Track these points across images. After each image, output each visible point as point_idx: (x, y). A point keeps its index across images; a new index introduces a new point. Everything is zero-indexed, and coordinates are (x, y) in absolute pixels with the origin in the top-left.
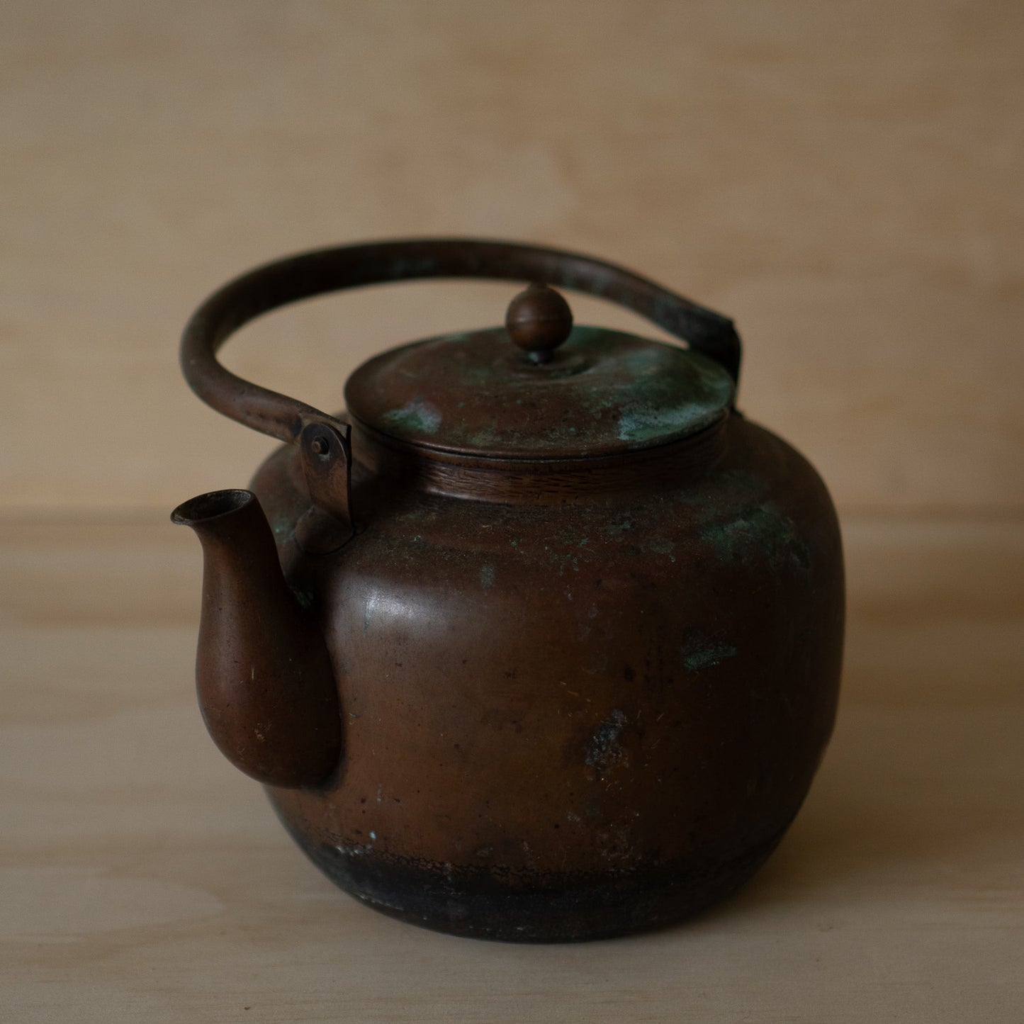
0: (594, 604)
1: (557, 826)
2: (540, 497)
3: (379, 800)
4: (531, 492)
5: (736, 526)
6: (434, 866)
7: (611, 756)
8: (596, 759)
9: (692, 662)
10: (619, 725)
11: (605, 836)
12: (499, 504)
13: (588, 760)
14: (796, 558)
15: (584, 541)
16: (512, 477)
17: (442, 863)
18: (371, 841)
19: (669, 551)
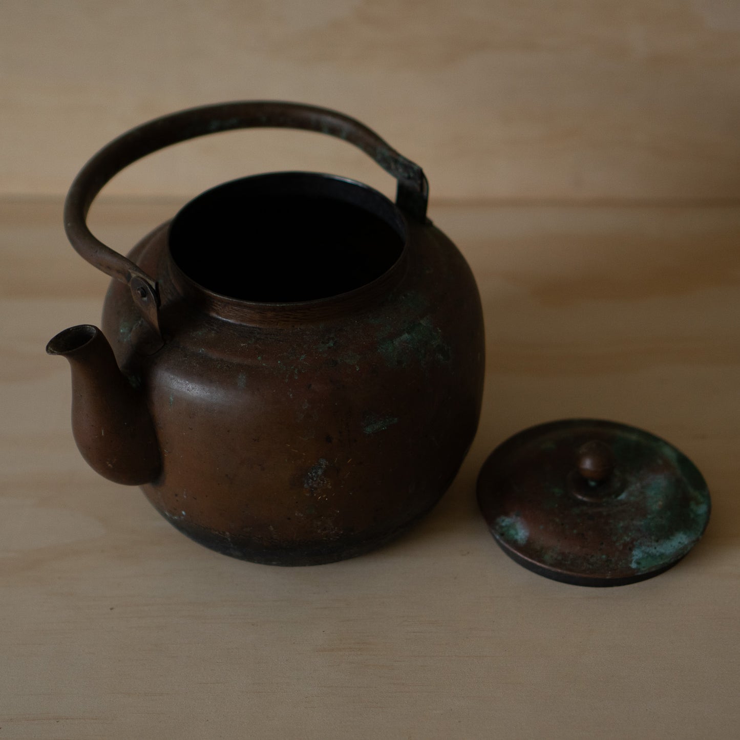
0: (306, 400)
1: (289, 519)
2: (279, 324)
3: (185, 497)
4: (272, 321)
5: (402, 339)
6: (220, 533)
7: (319, 483)
8: (310, 485)
9: (369, 430)
10: (324, 466)
11: (319, 523)
12: (253, 327)
13: (305, 485)
14: (440, 357)
15: (303, 357)
16: (261, 313)
17: (224, 533)
18: (183, 515)
19: (356, 363)
